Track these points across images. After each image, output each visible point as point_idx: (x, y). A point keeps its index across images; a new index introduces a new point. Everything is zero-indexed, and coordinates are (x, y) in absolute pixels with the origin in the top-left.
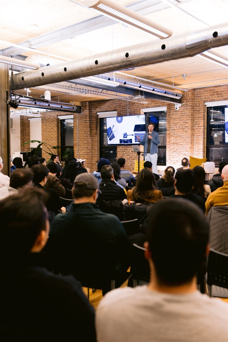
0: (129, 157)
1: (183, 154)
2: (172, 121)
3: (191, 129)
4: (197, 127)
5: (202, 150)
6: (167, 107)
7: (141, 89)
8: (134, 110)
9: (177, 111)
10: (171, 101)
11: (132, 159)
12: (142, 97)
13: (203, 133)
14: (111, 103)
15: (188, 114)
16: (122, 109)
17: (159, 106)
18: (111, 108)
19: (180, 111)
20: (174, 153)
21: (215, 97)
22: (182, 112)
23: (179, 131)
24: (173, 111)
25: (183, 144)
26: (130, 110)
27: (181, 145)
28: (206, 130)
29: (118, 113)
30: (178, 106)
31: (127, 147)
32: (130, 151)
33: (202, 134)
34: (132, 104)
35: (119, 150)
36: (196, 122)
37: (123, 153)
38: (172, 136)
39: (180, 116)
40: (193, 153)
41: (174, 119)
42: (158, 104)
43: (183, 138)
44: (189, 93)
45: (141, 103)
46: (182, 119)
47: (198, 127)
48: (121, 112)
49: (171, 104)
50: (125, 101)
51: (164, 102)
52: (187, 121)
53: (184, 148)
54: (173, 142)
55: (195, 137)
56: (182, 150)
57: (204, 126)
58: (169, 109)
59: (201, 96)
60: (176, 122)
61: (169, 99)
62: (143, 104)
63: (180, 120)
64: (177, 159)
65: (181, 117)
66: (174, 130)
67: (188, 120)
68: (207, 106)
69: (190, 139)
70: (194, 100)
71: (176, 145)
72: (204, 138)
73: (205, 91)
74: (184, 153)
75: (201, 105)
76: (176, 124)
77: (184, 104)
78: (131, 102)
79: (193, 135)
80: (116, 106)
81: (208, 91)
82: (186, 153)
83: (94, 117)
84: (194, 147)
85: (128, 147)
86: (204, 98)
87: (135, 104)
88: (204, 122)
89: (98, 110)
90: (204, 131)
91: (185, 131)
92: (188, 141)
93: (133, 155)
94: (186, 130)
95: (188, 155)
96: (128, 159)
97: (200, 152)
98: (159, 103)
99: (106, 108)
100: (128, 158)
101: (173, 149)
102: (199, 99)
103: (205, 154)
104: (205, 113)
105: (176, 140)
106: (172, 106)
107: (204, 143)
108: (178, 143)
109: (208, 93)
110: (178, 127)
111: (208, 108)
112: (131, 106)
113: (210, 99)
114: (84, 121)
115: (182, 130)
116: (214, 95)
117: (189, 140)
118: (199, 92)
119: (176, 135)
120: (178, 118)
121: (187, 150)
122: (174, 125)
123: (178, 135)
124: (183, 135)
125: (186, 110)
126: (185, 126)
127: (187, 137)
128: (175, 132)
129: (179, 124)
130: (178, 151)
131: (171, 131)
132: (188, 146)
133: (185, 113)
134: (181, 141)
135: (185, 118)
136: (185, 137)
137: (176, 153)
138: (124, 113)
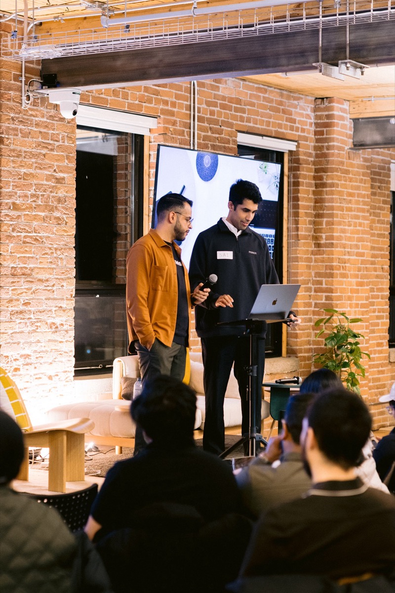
1: (47, 323)
9: (30, 121)
15: (66, 144)
19: (37, 125)
20: (18, 321)
21: (107, 92)
22: (46, 126)
23: (35, 217)
24: (12, 115)
25: (48, 276)
27: (40, 280)
39: (39, 145)
41: (19, 156)
43: (49, 251)
46: (47, 161)
52: (62, 175)
53: (51, 295)
54: (12, 265)
56: (44, 307)
60: (23, 170)
64: (27, 351)
65: (44, 151)
66: (15, 207)
69: (72, 254)
71: (23, 280)
74: (50, 321)
82: (58, 321)
91: (55, 218)
92: (65, 263)
94: (58, 215)
95: (65, 327)
101: (15, 303)
105: (24, 260)
106: (10, 89)
108: (29, 275)
110: (33, 196)
115: (47, 213)
117: (68, 259)
119: (23, 234)
120: (34, 155)
121: (61, 307)
122: (17, 187)
123: (31, 237)
124: (49, 237)
125: (60, 125)
126: (54, 194)
127: (62, 249)
128: (19, 221)
129: (35, 182)
130: (32, 309)
131: (7, 215)
132: (65, 288)
133: (54, 134)
134: (41, 262)
135: (57, 160)
136: (55, 246)
137: (24, 319)
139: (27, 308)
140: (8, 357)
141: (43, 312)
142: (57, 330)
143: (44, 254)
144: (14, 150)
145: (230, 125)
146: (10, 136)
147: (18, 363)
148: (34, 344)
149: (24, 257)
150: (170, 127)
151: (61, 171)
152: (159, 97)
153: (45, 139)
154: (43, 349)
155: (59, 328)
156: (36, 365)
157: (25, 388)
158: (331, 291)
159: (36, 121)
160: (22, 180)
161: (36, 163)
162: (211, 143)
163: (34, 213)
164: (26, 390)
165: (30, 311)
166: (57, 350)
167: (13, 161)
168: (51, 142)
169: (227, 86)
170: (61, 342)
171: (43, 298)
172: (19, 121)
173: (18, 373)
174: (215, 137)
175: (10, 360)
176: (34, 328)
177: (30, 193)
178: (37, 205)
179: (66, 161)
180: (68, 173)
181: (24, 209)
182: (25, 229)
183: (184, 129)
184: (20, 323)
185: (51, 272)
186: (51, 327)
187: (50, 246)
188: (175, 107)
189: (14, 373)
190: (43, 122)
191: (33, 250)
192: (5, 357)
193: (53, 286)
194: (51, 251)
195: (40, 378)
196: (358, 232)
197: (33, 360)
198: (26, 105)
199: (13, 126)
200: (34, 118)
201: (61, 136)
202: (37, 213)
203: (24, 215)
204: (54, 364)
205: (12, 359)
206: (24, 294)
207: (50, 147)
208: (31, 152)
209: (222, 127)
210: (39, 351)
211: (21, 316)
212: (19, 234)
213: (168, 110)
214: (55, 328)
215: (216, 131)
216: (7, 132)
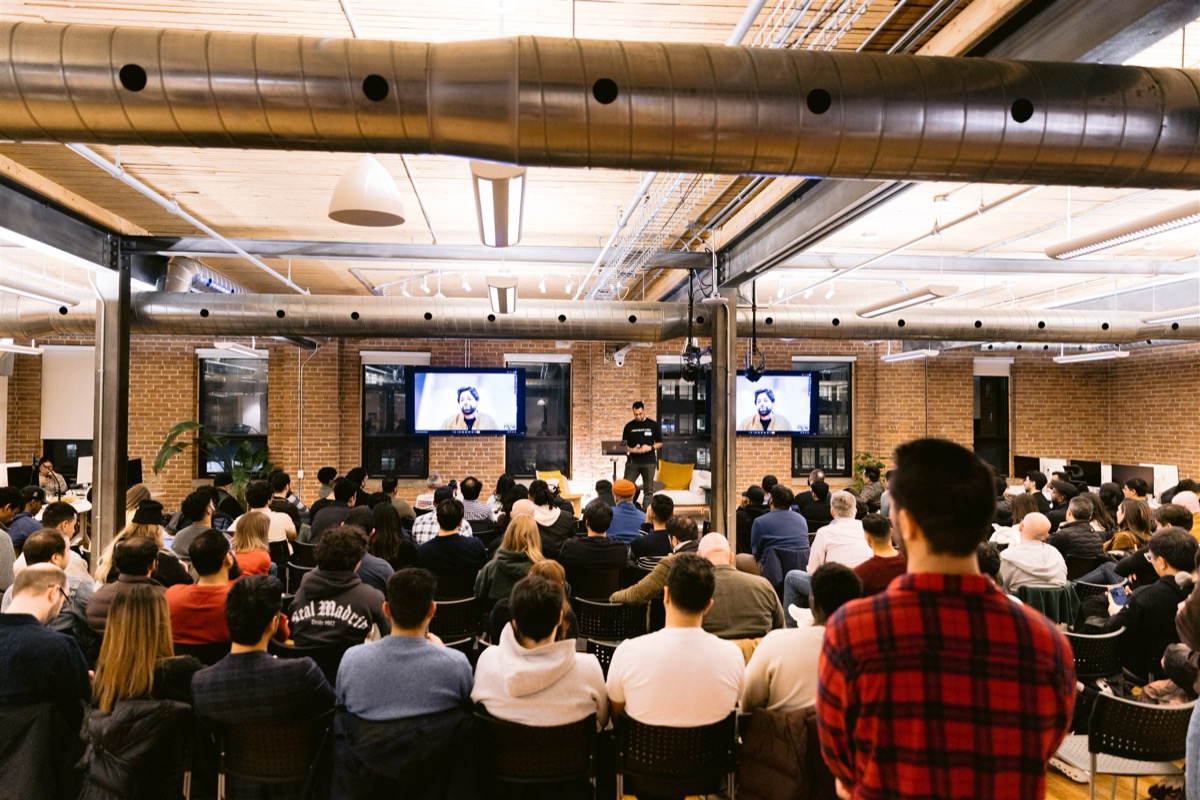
2: (596, 388)
6: (575, 357)
16: (449, 349)
17: (552, 352)
18: (412, 344)
24: (598, 367)
26: (473, 354)
29: (432, 358)
32: (471, 449)
34: (477, 341)
35: (435, 447)
37: (450, 454)
41: (603, 383)
42: (550, 348)
48: (443, 357)
58: (579, 361)
62: (511, 345)
63: (616, 387)
66: (601, 405)
67: (634, 387)
68: (658, 362)
75: (651, 360)
76: (606, 394)
83: (352, 361)
86: (658, 347)
87: (486, 341)
89: (368, 345)
93: (482, 459)
96: (466, 467)
98: (553, 346)
112: (476, 345)
113: (669, 349)
114: (325, 370)
120: (611, 382)
122: (602, 397)
125: (630, 368)
126: (627, 398)
128: (604, 410)
135: (628, 383)
138: (453, 358)
144: (599, 381)
145: (787, 353)
151: (631, 388)
153: (620, 375)
158: (878, 440)
161: (614, 385)
183: (742, 359)
196: (909, 405)
198: (606, 361)
199: (599, 371)
201: (630, 373)
202: (615, 407)
203: (607, 408)
212: (604, 416)
215: (771, 357)
216: (596, 373)
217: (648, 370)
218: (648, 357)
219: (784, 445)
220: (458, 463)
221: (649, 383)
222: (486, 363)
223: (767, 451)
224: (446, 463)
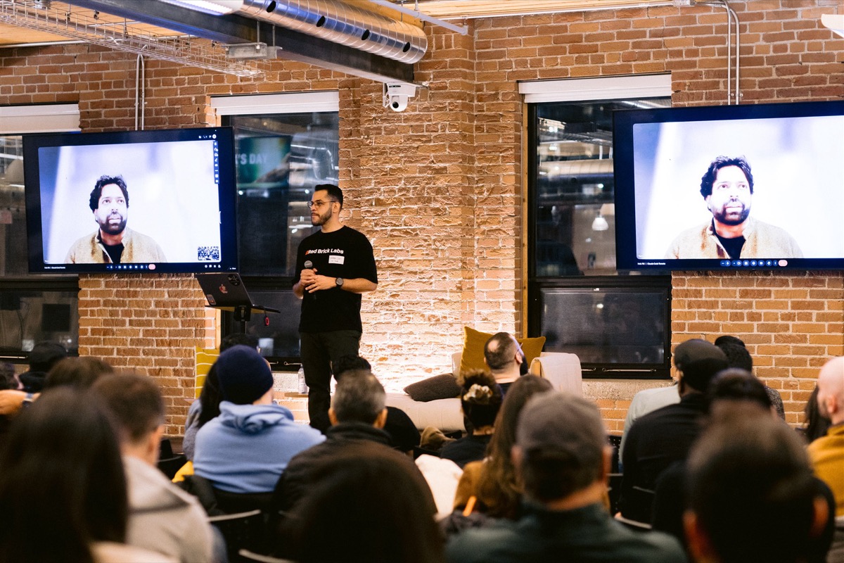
0: (146, 333)
1: (423, 316)
2: (367, 164)
3: (461, 202)
4: (486, 194)
5: (513, 299)
6: (342, 96)
7: (273, 17)
8: (172, 102)
9: (397, 117)
10: (374, 71)
11: (162, 343)
12: (268, 52)
13: (512, 222)
14: (47, 61)
15: (447, 132)
16: (108, 95)
17: (299, 89)
18: (47, 88)
19: (407, 120)
20: (383, 312)
21: (565, 62)
22: (419, 119)
23: (405, 211)
24: (374, 115)
25: (423, 268)
26: (151, 103)
27: (415, 273)
28: (526, 205)
29: (83, 115)
30: (402, 93)
31: (131, 284)
32: (148, 304)
33: (510, 226)
34: (158, 73)
35: (88, 298)
36: (480, 170)
37: (112, 314)
38: (368, 232)
39: (408, 139)
40: (472, 312)
41: (382, 153)
42: (292, 81)
43: (423, 243)
44: (449, 39)
45: (208, 71)
46: (419, 154)
47: (491, 191)
48: (103, 111)
49: (362, 81)
50: (121, 55)
51: (326, 73)
52: (442, 165)
53: (427, 287)
55: (477, 237)
56: (418, 299)
57: (517, 191)
58: (349, 105)
59: (501, 54)
60: (388, 167)
61: (368, 64)
62: (219, 78)
63: (410, 161)
65: (415, 145)
66: (379, 202)
67: (448, 158)
68: (528, 100)
69: (458, 244)
70: (473, 69)
71: (388, 273)
72: (519, 243)
73: (522, 31)
74: (427, 313)
75: (504, 95)
77: (424, 84)
78: (156, 63)
79: (468, 228)
80: (74, 78)
81: (532, 31)
82: (439, 313)
84: (475, 285)
85: (140, 284)
86: (518, 64)
87: (174, 73)
88: (518, 169)
90: (518, 212)
91: (432, 209)
92: (447, 254)
93: (169, 324)
94: (438, 205)
95: (449, 320)
96: (139, 342)
97: (501, 309)
98: (300, 76)
99: (20, 89)
100: (141, 336)
102: (493, 66)
103: (522, 319)
104: (520, 131)
106: (372, 91)
107: (518, 264)
108: (397, 268)
109: (535, 42)
110: (400, 190)
111: (531, 106)
112: (156, 83)
113: (544, 67)
115: (421, 205)
116: (563, 51)
117: (452, 251)
118: (493, 34)
119: (389, 228)
120: (400, 150)
121: (443, 300)
122: (379, 183)
123: (399, 230)
124: (424, 229)
125: (439, 114)
126: (431, 185)
127: (442, 240)
128: (384, 215)
129: (405, 176)
130: (402, 301)
131: (367, 211)
132: (447, 280)
133: (430, 125)
134: (413, 255)
135: (433, 151)
136: (433, 238)
137: (390, 310)
138: (116, 114)
139: (395, 300)
140: (371, 346)
141: (417, 304)
142: (438, 322)
143: (417, 247)
144: (375, 149)
145: (829, 58)
146: (371, 136)
147: (383, 352)
148: (404, 336)
149: (391, 250)
150: (687, 81)
151: (440, 161)
152: (663, 49)
153: (417, 132)
154: (418, 341)
155: (441, 321)
156: (408, 357)
157: (394, 378)
159: (404, 116)
160: (388, 176)
161: (405, 157)
162: (778, 89)
163: (403, 207)
164: (397, 380)
165: (398, 302)
166: (437, 343)
167: (376, 160)
168: (426, 134)
169: (816, 6)
170: (442, 335)
171: (418, 290)
172: (382, 120)
173: (384, 362)
174: (788, 80)
175: (374, 349)
176: (404, 319)
177: (398, 187)
178: (407, 199)
179: (448, 150)
180: (451, 162)
181: (390, 204)
182: (391, 223)
183: (717, 80)
184: (385, 314)
185: (427, 263)
186: (429, 320)
187: (426, 238)
188: (697, 55)
189: (379, 362)
190: (414, 116)
191: (402, 243)
192: (368, 346)
193: (431, 278)
194: (427, 243)
195: (414, 369)
197: (405, 350)
199: (375, 126)
200: (402, 114)
201: (439, 126)
202: (407, 206)
203: (390, 209)
204: (433, 357)
205: (378, 349)
206: (390, 286)
207: (424, 139)
208: (398, 147)
209: (804, 64)
210: (412, 342)
211: (387, 307)
212: (383, 228)
213: (682, 61)
214: (436, 321)
215: (790, 71)
216: (367, 132)
217: (495, 118)
218: (497, 89)
219: (824, 295)
220: (125, 332)
221: (498, 149)
222: (172, 121)
223: (780, 312)
224: (106, 333)
